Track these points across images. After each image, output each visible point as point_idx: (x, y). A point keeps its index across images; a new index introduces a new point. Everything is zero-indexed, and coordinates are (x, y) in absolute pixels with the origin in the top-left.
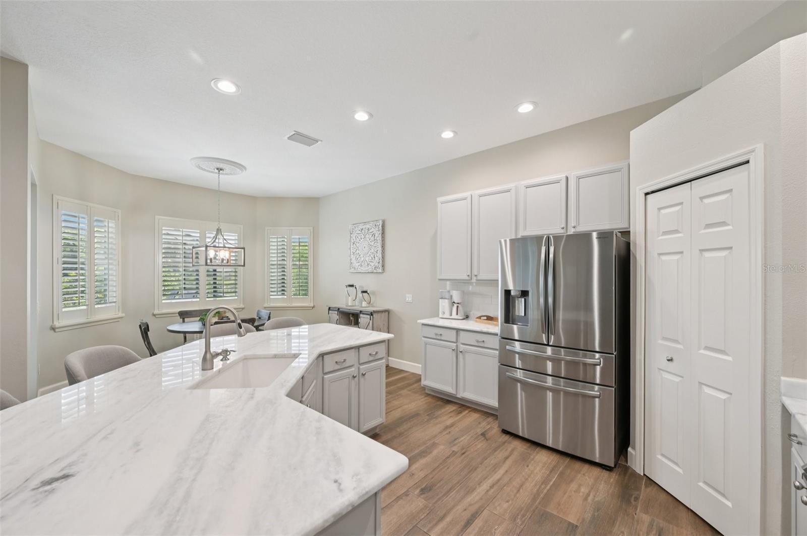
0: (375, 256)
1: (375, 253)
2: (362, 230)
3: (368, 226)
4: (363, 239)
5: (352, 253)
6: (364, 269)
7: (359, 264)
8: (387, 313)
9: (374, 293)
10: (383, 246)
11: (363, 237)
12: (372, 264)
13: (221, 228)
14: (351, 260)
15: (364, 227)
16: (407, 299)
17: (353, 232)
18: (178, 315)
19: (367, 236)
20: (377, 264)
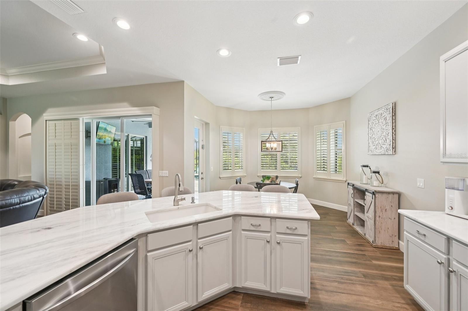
0: (387, 138)
1: (387, 135)
2: (376, 116)
3: (381, 112)
4: (377, 124)
5: (370, 138)
6: (378, 151)
7: (374, 147)
8: (396, 196)
9: (387, 174)
10: (394, 129)
11: (377, 122)
12: (384, 146)
13: (272, 130)
14: (369, 143)
15: (378, 113)
16: (418, 184)
17: (370, 119)
18: (262, 177)
19: (380, 121)
20: (388, 147)
